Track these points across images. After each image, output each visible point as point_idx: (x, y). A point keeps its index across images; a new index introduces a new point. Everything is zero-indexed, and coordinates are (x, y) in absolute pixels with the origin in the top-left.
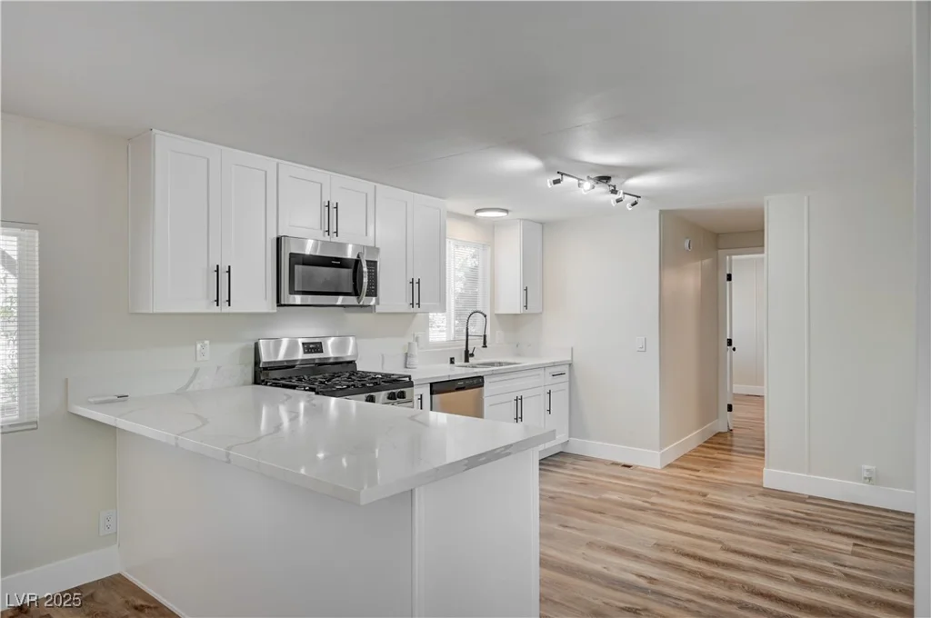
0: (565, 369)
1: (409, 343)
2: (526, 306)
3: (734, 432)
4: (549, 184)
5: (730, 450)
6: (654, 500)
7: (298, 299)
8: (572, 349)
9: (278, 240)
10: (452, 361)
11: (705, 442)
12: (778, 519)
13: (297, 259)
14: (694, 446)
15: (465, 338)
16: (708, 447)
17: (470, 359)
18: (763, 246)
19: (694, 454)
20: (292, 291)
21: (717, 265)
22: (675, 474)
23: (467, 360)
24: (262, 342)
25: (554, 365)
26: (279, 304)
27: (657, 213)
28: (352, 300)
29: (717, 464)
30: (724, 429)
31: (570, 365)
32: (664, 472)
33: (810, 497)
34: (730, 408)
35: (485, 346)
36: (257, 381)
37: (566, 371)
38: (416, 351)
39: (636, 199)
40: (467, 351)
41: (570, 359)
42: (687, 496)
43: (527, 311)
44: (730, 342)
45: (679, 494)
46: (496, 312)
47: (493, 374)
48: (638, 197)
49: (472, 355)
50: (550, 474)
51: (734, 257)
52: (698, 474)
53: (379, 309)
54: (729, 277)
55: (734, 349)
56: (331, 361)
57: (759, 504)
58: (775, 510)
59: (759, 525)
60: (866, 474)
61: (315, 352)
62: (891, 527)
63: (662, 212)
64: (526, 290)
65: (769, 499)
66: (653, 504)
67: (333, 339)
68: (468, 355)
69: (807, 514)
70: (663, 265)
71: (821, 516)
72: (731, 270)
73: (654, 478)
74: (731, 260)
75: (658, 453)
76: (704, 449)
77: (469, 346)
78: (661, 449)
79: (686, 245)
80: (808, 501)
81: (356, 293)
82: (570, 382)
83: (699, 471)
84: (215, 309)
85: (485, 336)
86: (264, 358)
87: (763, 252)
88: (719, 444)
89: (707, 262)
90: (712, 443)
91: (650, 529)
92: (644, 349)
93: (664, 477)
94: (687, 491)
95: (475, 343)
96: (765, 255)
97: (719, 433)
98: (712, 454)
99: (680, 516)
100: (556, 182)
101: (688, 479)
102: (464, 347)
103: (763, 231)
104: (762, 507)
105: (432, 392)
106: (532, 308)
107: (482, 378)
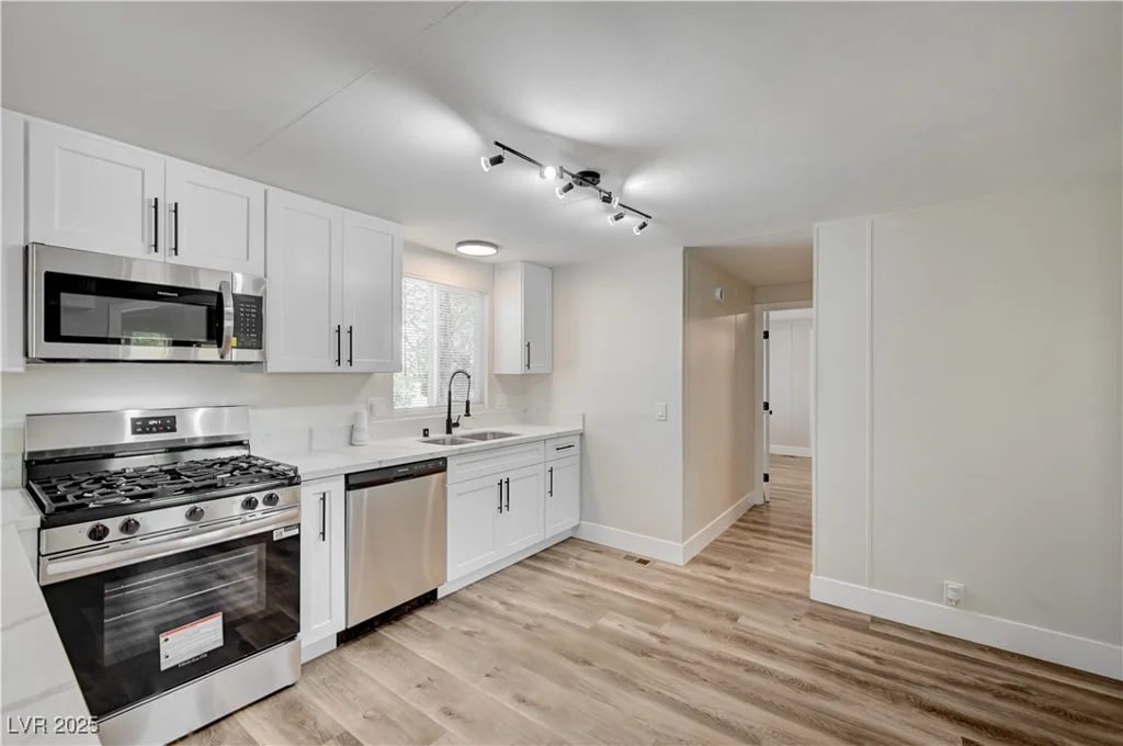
0: (576, 440)
1: (356, 413)
2: (528, 366)
3: (771, 504)
4: (484, 164)
5: (766, 533)
6: (666, 630)
8: (584, 416)
9: (27, 250)
10: (426, 433)
11: (740, 520)
12: (839, 675)
15: (447, 404)
16: (743, 528)
17: (454, 430)
18: (811, 299)
19: (726, 539)
20: (55, 338)
21: (752, 322)
22: (702, 575)
23: (449, 431)
25: (559, 436)
26: (29, 357)
27: (680, 251)
28: (210, 353)
29: (752, 556)
30: (760, 501)
31: (581, 435)
32: (688, 571)
33: (874, 620)
34: (766, 478)
35: (468, 414)
37: (576, 444)
39: (645, 219)
40: (449, 420)
41: (580, 427)
42: (711, 622)
43: (528, 372)
44: (766, 406)
45: (701, 616)
46: (496, 372)
47: (461, 454)
48: (647, 216)
49: (457, 425)
50: (543, 576)
51: (772, 314)
52: (730, 575)
53: (270, 367)
54: (766, 335)
55: (771, 413)
56: (201, 442)
57: (807, 637)
58: (833, 650)
59: (813, 689)
60: (950, 595)
61: (158, 431)
62: (1005, 691)
63: (686, 250)
64: (528, 346)
65: (821, 625)
66: (664, 639)
67: (202, 410)
68: (450, 425)
69: (878, 660)
70: (687, 314)
71: (897, 665)
72: (768, 326)
73: (673, 583)
74: (768, 316)
75: (681, 545)
76: (739, 532)
77: (452, 414)
78: (684, 539)
79: (718, 294)
80: (872, 627)
82: (583, 454)
83: (729, 569)
85: (468, 403)
87: (811, 306)
88: (754, 519)
89: (742, 317)
90: (746, 521)
91: (649, 704)
92: (664, 418)
93: (685, 581)
94: (714, 611)
96: (814, 309)
97: (755, 506)
98: (746, 539)
99: (696, 669)
100: (496, 161)
101: (714, 584)
102: (446, 415)
103: (811, 282)
104: (811, 643)
105: (349, 487)
106: (536, 368)
107: (444, 459)
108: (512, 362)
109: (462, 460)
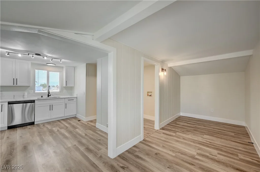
2: (66, 85)
23: (48, 96)
31: (77, 98)
64: (66, 81)
70: (88, 76)
78: (86, 117)
82: (77, 101)
105: (9, 104)
107: (34, 100)
109: (38, 101)
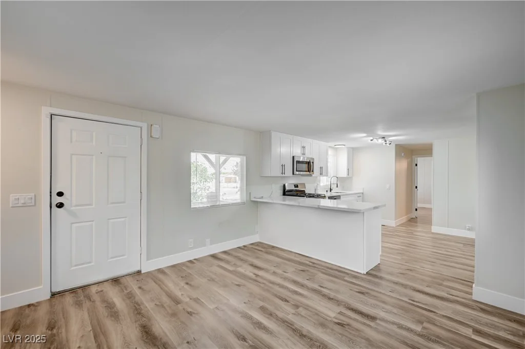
1: (317, 186)
2: (348, 175)
3: (418, 218)
4: (369, 141)
5: (417, 223)
6: (396, 233)
7: (297, 173)
8: (363, 188)
9: (293, 157)
10: (327, 191)
11: (408, 220)
12: (438, 239)
13: (298, 162)
14: (404, 221)
18: (432, 154)
19: (405, 223)
20: (297, 171)
21: (412, 161)
22: (400, 228)
24: (286, 185)
25: (358, 193)
26: (293, 174)
27: (394, 145)
28: (308, 173)
29: (413, 226)
30: (414, 217)
32: (397, 227)
34: (416, 210)
35: (337, 187)
36: (284, 194)
38: (319, 188)
40: (330, 188)
41: (362, 192)
42: (406, 233)
44: (416, 187)
46: (340, 177)
47: (343, 195)
49: (333, 190)
53: (313, 175)
54: (416, 165)
55: (418, 190)
56: (300, 190)
58: (437, 237)
61: (297, 188)
64: (348, 170)
65: (435, 235)
68: (331, 190)
69: (447, 238)
70: (396, 161)
72: (417, 162)
73: (394, 228)
74: (417, 159)
75: (394, 222)
76: (408, 222)
78: (395, 220)
79: (403, 155)
81: (309, 171)
82: (363, 199)
83: (407, 227)
84: (281, 175)
85: (337, 184)
86: (287, 188)
87: (432, 156)
88: (412, 221)
89: (409, 160)
92: (389, 189)
95: (334, 187)
96: (433, 157)
97: (412, 218)
98: (411, 223)
100: (372, 140)
104: (432, 236)
106: (350, 175)
108: (343, 173)
